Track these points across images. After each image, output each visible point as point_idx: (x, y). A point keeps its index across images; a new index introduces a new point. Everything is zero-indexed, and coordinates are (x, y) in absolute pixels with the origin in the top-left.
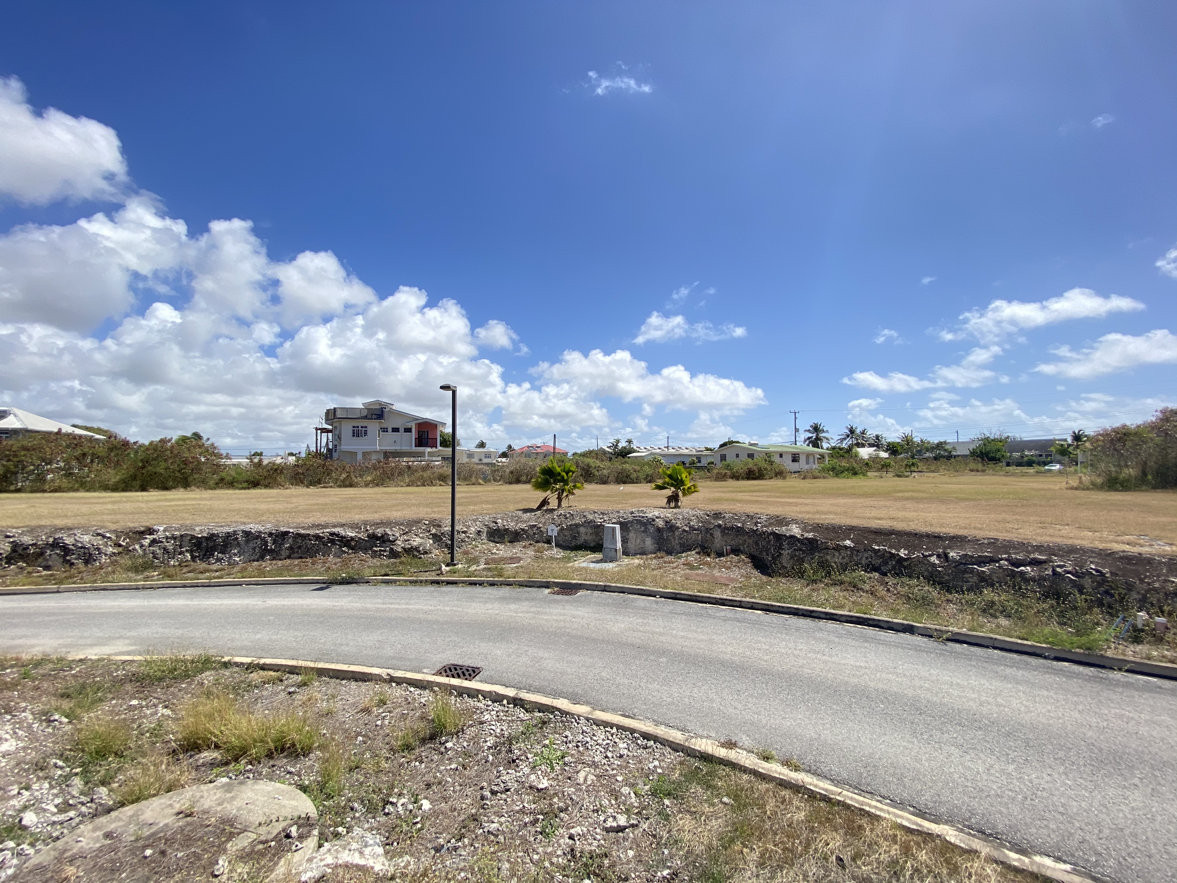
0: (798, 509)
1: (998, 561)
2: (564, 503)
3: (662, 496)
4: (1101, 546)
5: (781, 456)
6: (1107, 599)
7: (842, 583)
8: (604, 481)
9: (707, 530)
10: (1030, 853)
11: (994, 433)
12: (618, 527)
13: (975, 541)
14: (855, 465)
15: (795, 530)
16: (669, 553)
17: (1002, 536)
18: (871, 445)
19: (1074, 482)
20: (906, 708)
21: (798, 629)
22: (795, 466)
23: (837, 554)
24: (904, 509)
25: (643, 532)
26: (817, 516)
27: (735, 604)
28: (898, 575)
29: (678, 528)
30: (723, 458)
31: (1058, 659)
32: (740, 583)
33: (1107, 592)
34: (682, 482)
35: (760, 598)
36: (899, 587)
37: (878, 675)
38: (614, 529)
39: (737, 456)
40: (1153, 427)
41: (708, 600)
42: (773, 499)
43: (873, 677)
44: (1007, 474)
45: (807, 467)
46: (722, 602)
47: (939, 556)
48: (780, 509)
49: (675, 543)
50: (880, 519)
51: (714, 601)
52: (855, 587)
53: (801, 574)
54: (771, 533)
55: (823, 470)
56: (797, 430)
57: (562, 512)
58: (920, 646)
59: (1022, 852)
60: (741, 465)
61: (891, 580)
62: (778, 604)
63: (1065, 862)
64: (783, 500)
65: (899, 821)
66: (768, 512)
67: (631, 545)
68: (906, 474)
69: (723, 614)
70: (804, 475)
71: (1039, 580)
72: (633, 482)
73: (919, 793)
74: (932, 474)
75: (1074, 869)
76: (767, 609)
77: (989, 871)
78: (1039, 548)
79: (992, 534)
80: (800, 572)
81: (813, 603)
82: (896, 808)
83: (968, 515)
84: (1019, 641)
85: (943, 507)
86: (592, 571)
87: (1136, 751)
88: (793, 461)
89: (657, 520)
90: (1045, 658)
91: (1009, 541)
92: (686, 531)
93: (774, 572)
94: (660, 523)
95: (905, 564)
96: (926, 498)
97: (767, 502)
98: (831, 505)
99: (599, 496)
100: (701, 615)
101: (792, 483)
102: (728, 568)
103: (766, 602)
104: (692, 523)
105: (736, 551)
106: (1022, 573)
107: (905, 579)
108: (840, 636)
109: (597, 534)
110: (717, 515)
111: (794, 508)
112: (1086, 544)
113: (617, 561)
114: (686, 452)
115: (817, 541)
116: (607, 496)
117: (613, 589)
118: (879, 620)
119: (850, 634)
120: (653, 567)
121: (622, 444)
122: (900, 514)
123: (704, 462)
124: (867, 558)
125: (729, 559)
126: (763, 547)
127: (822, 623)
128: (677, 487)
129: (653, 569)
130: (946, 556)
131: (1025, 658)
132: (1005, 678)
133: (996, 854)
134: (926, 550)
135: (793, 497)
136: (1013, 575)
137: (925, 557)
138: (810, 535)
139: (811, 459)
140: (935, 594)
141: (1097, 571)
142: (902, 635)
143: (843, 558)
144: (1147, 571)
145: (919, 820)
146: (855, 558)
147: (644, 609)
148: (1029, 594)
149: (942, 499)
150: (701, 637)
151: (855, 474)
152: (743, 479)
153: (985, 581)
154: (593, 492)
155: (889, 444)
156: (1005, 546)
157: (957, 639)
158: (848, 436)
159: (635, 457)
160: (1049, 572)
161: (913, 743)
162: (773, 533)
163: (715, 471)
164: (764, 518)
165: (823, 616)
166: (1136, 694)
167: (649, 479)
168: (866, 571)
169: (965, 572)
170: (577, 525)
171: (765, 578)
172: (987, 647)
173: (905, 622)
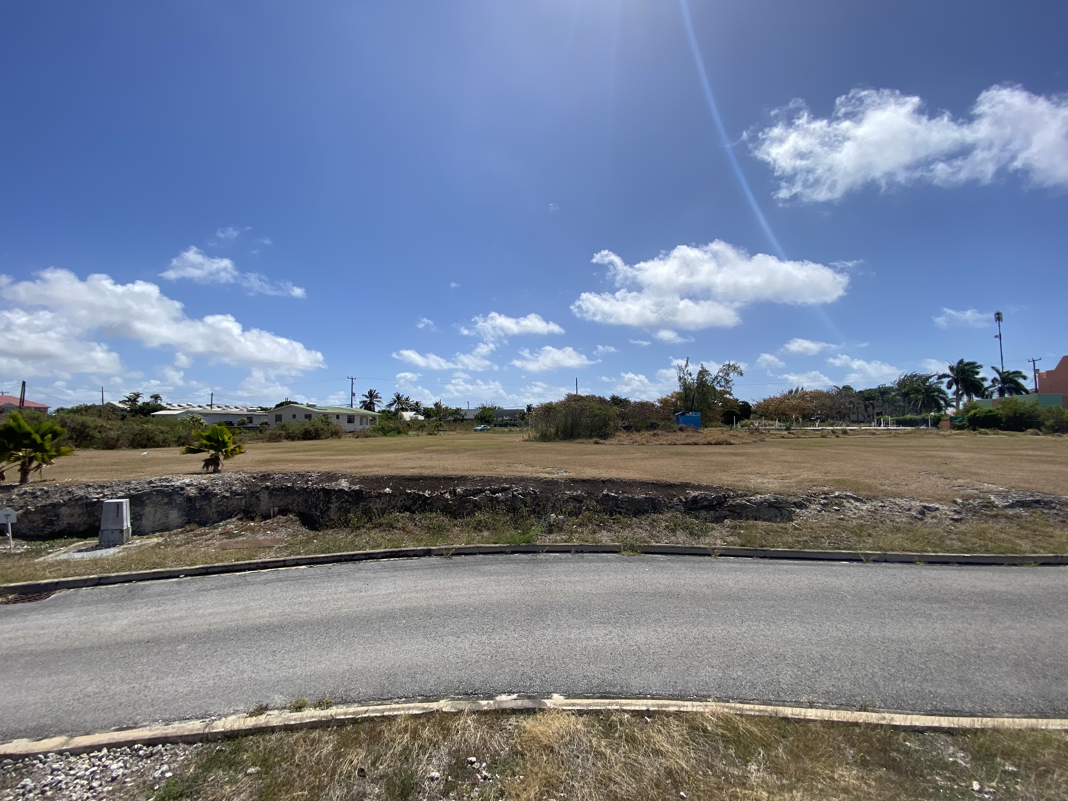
0: (348, 465)
1: (484, 492)
2: (32, 477)
3: (199, 460)
4: (535, 475)
5: (338, 417)
6: (538, 509)
7: (381, 525)
8: (110, 445)
9: (253, 493)
10: (495, 696)
11: (488, 405)
12: (126, 501)
13: (472, 479)
14: (399, 425)
15: (344, 484)
16: (202, 524)
17: (487, 474)
18: (412, 410)
19: (526, 437)
20: (421, 617)
21: (339, 575)
22: (350, 427)
23: (378, 501)
24: (431, 459)
25: (166, 504)
26: (364, 470)
27: (278, 564)
28: (423, 511)
29: (216, 494)
30: (279, 418)
31: (513, 552)
32: (286, 542)
33: (538, 505)
34: (224, 444)
35: (306, 553)
36: (423, 521)
37: (403, 597)
38: (119, 505)
39: (294, 416)
40: (562, 404)
41: (247, 567)
42: (327, 458)
43: (399, 599)
44: (494, 432)
45: (360, 427)
46: (264, 566)
47: (450, 493)
48: (332, 466)
49: (211, 512)
50: (413, 468)
51: (254, 566)
52: (391, 526)
53: (347, 524)
54: (321, 490)
55: (375, 430)
56: (353, 394)
57: (29, 489)
58: (434, 564)
59: (490, 697)
60: (296, 426)
61: (417, 516)
62: (323, 555)
63: (514, 693)
64: (336, 458)
65: (411, 712)
66: (320, 470)
67: (147, 523)
68: (435, 432)
69: (263, 577)
70: (356, 435)
71: (504, 502)
72: (158, 446)
73: (426, 682)
74: (451, 433)
75: (518, 696)
76: (311, 562)
77: (469, 722)
78: (506, 480)
79: (482, 473)
80: (346, 522)
81: (356, 547)
82: (409, 702)
83: (470, 461)
84: (494, 545)
85: (456, 457)
86: (77, 563)
87: (549, 602)
88: (349, 422)
89: (188, 488)
90: (507, 553)
91: (491, 477)
92: (227, 497)
93: (321, 525)
94: (192, 492)
95: (428, 502)
96: (445, 450)
97: (320, 461)
98: (377, 459)
99: (98, 464)
100: (238, 585)
101: (347, 442)
102: (273, 530)
103: (311, 556)
104: (234, 488)
105: (283, 511)
106: (497, 498)
107: (428, 514)
108: (375, 571)
109: (91, 514)
110: (265, 477)
111: (345, 464)
112: (528, 475)
113: (122, 544)
114: (235, 411)
115: (362, 491)
116: (115, 464)
117: (113, 581)
118: (407, 551)
119: (384, 567)
120: (178, 543)
121: (144, 399)
122: (428, 464)
123: (256, 423)
124: (401, 501)
125: (275, 520)
126: (313, 503)
127: (361, 564)
128: (217, 449)
129: (178, 546)
130: (455, 491)
131: (496, 556)
132: (485, 574)
133: (474, 707)
134: (443, 489)
135: (345, 455)
136: (492, 500)
137: (442, 494)
138: (357, 487)
139: (365, 421)
140: (447, 521)
141: (533, 491)
142: (423, 558)
143: (383, 504)
144: (555, 488)
145: (426, 705)
146: (392, 502)
147: (160, 595)
148: (500, 512)
149: (455, 451)
150: (235, 607)
151: (399, 433)
152: (299, 439)
153: (477, 506)
154: (88, 460)
155: (425, 409)
156: (488, 481)
157: (458, 553)
158: (395, 402)
159: (163, 415)
160: (510, 495)
161: (424, 643)
162: (323, 489)
163: (268, 432)
164: (315, 475)
165: (363, 557)
166: (549, 565)
167: (180, 441)
168: (400, 512)
169: (466, 502)
170: (55, 506)
171: (312, 533)
172: (476, 554)
173: (426, 548)
